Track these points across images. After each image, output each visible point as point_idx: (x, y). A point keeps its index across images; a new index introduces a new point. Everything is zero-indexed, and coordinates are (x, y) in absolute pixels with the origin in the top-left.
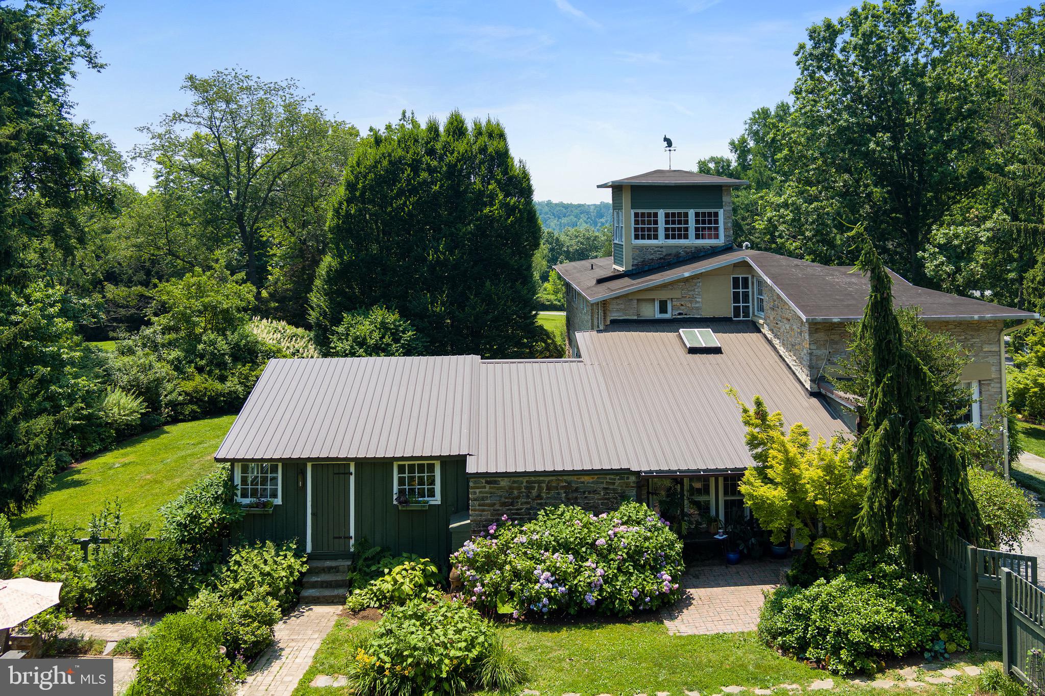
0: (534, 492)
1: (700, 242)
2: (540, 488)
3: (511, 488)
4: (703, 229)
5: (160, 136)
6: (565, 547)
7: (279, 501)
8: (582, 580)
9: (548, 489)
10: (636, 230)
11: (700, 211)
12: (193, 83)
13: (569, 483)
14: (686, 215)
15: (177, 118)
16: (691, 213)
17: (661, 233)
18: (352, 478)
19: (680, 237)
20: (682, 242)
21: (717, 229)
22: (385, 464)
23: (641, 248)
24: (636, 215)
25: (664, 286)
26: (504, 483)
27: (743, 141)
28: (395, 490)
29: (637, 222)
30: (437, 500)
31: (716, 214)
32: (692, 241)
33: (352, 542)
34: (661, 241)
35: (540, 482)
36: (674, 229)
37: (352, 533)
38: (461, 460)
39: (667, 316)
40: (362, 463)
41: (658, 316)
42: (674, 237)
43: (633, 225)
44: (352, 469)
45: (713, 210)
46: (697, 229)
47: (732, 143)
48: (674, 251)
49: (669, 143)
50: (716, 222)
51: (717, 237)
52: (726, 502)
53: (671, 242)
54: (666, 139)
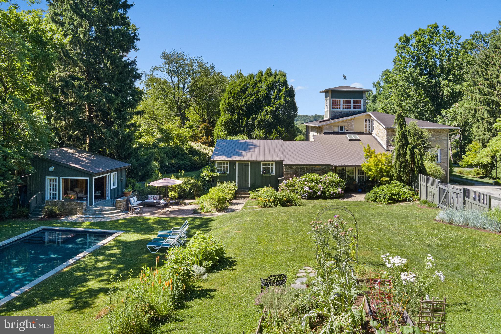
0: (303, 170)
1: (355, 110)
2: (304, 169)
3: (296, 169)
4: (356, 105)
5: (148, 76)
6: (312, 181)
7: (228, 173)
8: (317, 188)
9: (307, 169)
10: (333, 105)
11: (355, 99)
12: (166, 56)
13: (313, 168)
14: (350, 101)
15: (156, 68)
16: (352, 100)
17: (341, 107)
18: (249, 167)
19: (348, 108)
20: (349, 110)
21: (360, 106)
22: (259, 163)
23: (334, 112)
24: (333, 100)
25: (342, 122)
26: (294, 167)
27: (378, 83)
28: (262, 170)
29: (333, 103)
30: (274, 173)
31: (360, 101)
32: (352, 109)
33: (249, 184)
34: (341, 109)
35: (304, 168)
36: (346, 105)
37: (249, 182)
38: (281, 162)
39: (343, 131)
40: (252, 162)
41: (340, 131)
42: (346, 108)
43: (332, 104)
44: (249, 164)
45: (359, 99)
46: (354, 105)
47: (374, 84)
48: (346, 113)
49: (345, 77)
50: (361, 103)
51: (360, 108)
52: (358, 177)
53: (345, 109)
54: (344, 76)
